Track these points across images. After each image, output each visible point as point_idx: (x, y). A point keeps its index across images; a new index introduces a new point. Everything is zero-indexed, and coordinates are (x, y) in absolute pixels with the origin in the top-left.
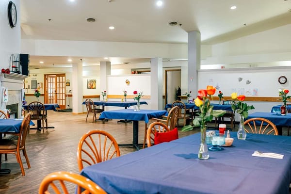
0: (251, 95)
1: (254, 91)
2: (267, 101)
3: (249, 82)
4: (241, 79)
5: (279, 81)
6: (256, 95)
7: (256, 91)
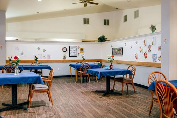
0: (46, 59)
1: (48, 56)
2: (56, 62)
3: (44, 51)
4: (39, 48)
5: (63, 50)
6: (49, 59)
7: (49, 56)
